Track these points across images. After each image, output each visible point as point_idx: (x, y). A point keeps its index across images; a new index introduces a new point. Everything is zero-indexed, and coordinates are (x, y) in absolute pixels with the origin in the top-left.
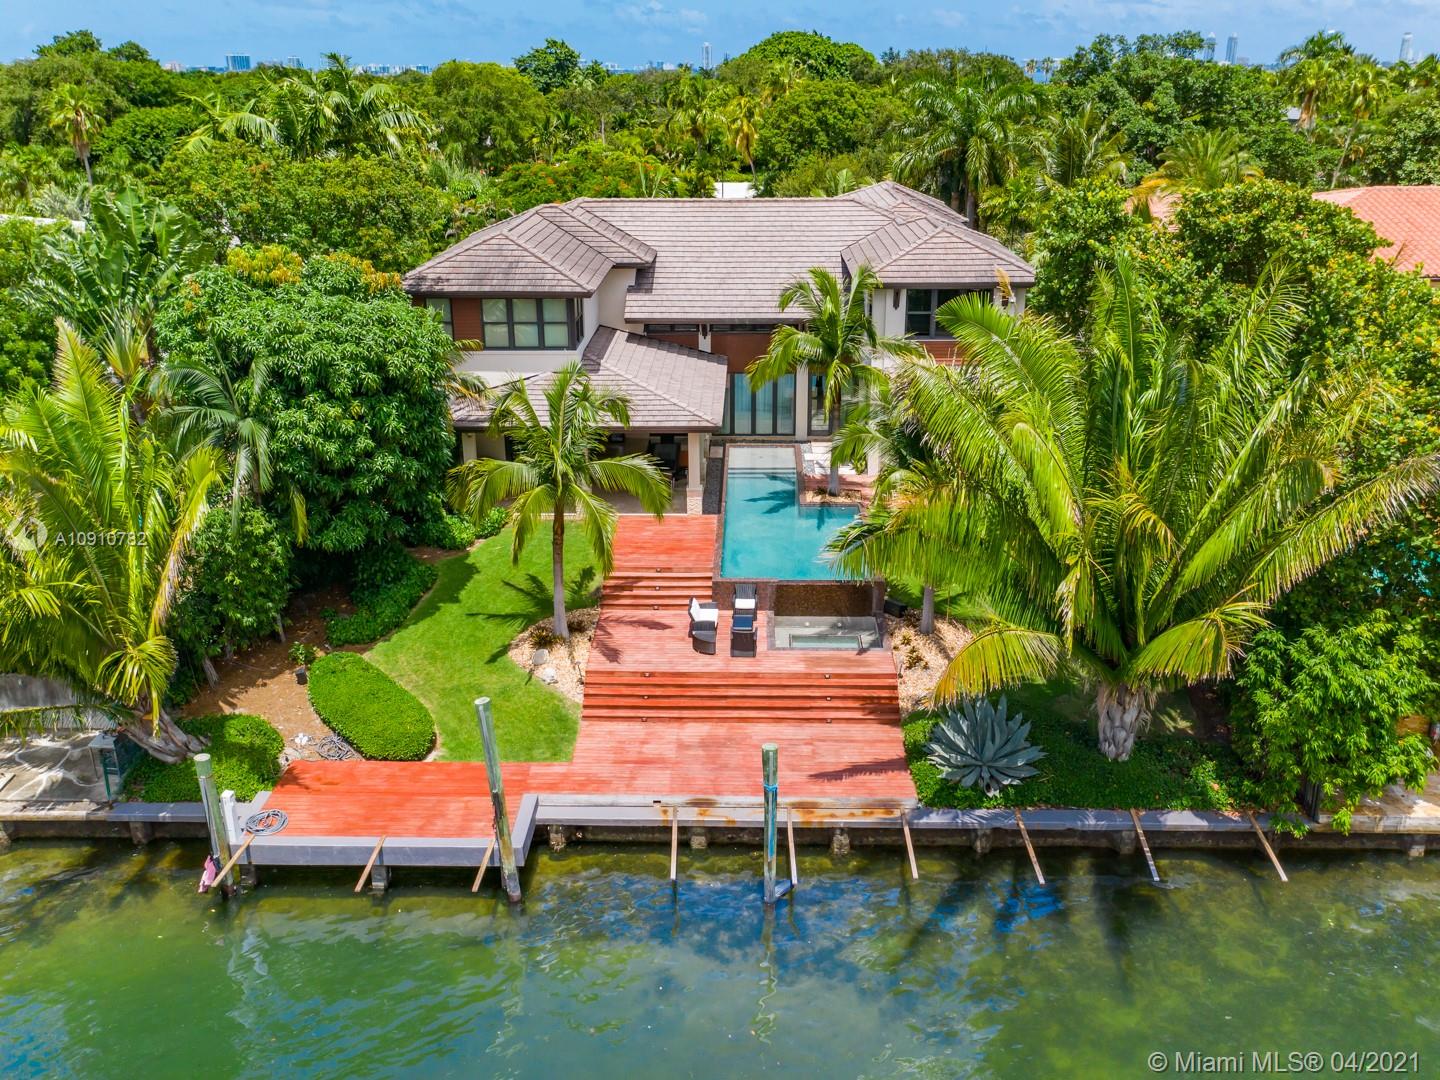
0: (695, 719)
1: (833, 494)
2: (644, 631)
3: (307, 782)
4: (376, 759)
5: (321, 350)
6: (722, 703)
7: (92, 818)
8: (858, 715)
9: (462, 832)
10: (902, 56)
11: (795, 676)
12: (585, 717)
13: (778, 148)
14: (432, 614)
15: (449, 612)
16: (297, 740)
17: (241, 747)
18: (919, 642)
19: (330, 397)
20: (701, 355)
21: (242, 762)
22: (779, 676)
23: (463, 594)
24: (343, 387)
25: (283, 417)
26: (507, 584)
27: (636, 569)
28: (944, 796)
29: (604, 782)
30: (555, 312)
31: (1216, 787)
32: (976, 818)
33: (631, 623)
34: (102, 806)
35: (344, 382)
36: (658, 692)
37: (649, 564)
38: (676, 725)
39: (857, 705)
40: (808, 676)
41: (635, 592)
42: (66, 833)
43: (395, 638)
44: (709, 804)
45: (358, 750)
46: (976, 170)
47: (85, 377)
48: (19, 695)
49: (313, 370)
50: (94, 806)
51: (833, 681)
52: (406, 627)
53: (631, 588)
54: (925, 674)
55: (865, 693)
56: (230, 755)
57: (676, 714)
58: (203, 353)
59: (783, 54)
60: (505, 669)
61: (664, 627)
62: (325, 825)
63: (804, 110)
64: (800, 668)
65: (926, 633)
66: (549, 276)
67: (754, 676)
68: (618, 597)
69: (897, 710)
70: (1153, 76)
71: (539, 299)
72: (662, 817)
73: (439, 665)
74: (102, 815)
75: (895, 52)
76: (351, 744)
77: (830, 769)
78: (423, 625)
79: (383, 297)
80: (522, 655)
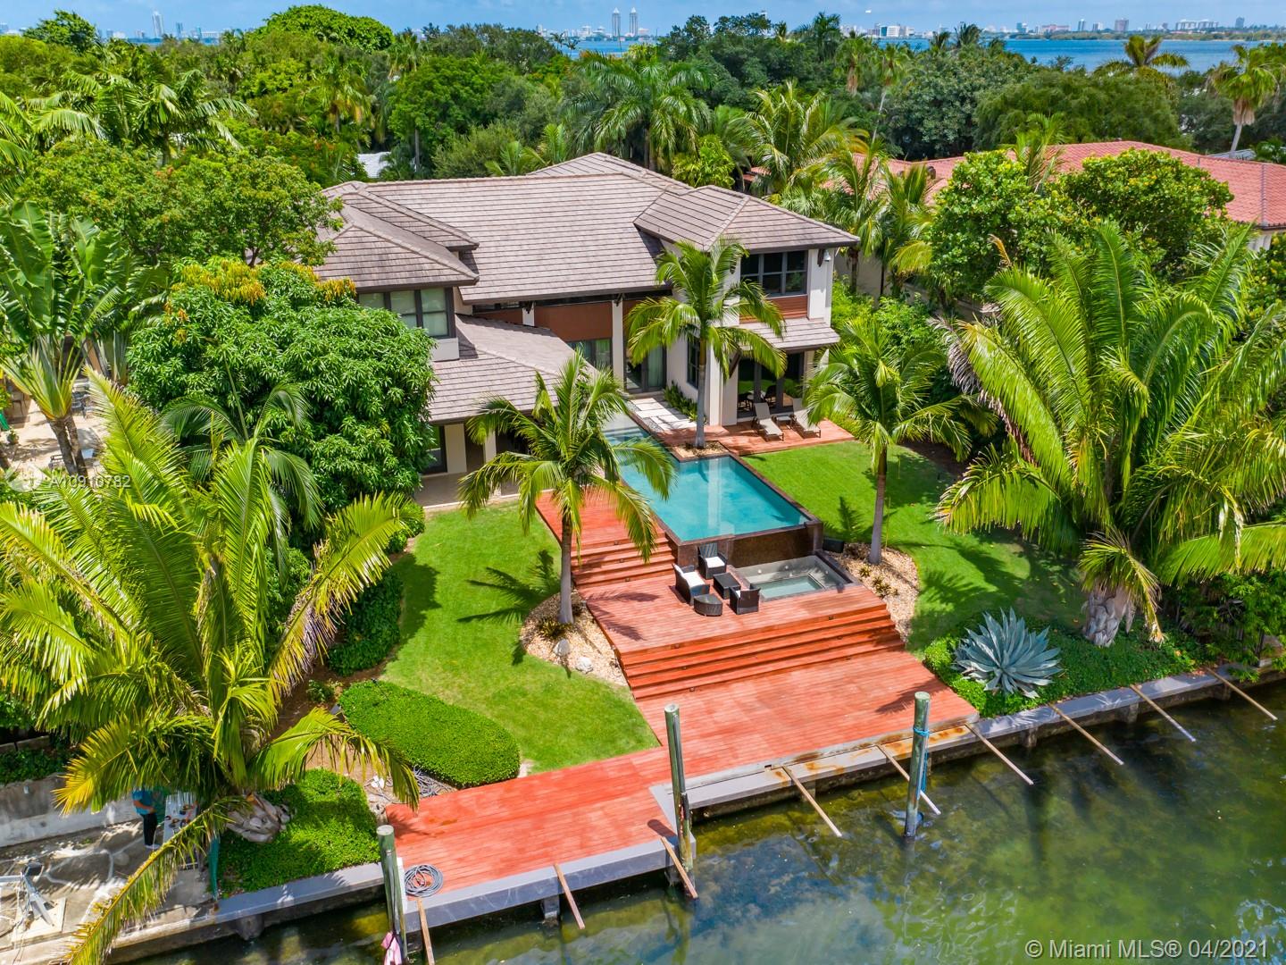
0: (737, 680)
1: (701, 448)
2: (636, 604)
3: (422, 828)
4: (473, 785)
5: (355, 369)
6: (753, 660)
7: (198, 924)
8: (870, 647)
9: (626, 840)
10: (442, 30)
11: (804, 622)
12: (638, 699)
13: (418, 122)
14: (422, 624)
15: (437, 620)
16: (374, 784)
17: (332, 806)
18: (875, 573)
19: (363, 417)
20: (527, 329)
21: (343, 822)
22: (791, 625)
23: (438, 598)
24: (376, 406)
25: (318, 447)
26: (474, 583)
27: (595, 545)
28: (995, 705)
29: (708, 759)
30: (433, 302)
31: (1178, 653)
32: (1025, 718)
33: (618, 598)
34: (203, 908)
35: (376, 400)
36: (694, 661)
37: (606, 539)
38: (722, 689)
39: (866, 638)
40: (815, 620)
41: (605, 568)
42: (157, 950)
43: (401, 655)
44: (813, 757)
45: (449, 781)
46: (666, 141)
47: (132, 431)
48: (23, 806)
49: (345, 391)
50: (194, 912)
51: (835, 622)
52: (405, 642)
53: (598, 565)
54: (897, 600)
55: (868, 626)
56: (326, 819)
57: (717, 678)
58: (200, 386)
59: (305, 27)
60: (533, 666)
61: (652, 598)
62: (485, 867)
63: (437, 85)
64: (804, 614)
65: (877, 563)
66: (427, 267)
67: (770, 629)
68: (590, 575)
69: (897, 637)
70: (743, 52)
71: (417, 291)
72: (779, 780)
73: (465, 675)
74: (210, 918)
75: (435, 26)
76: (433, 776)
77: (887, 701)
78: (421, 636)
79: (340, 305)
80: (540, 649)
